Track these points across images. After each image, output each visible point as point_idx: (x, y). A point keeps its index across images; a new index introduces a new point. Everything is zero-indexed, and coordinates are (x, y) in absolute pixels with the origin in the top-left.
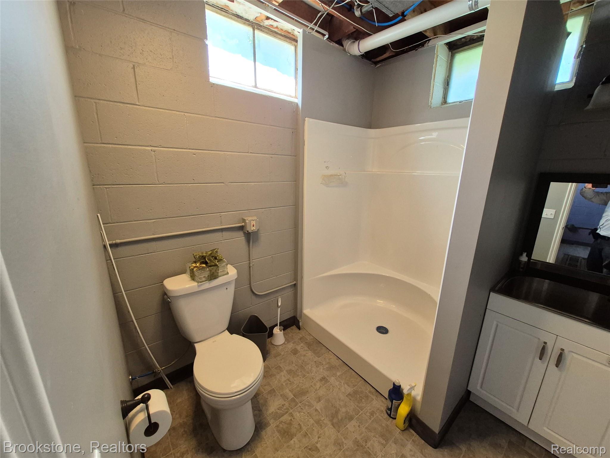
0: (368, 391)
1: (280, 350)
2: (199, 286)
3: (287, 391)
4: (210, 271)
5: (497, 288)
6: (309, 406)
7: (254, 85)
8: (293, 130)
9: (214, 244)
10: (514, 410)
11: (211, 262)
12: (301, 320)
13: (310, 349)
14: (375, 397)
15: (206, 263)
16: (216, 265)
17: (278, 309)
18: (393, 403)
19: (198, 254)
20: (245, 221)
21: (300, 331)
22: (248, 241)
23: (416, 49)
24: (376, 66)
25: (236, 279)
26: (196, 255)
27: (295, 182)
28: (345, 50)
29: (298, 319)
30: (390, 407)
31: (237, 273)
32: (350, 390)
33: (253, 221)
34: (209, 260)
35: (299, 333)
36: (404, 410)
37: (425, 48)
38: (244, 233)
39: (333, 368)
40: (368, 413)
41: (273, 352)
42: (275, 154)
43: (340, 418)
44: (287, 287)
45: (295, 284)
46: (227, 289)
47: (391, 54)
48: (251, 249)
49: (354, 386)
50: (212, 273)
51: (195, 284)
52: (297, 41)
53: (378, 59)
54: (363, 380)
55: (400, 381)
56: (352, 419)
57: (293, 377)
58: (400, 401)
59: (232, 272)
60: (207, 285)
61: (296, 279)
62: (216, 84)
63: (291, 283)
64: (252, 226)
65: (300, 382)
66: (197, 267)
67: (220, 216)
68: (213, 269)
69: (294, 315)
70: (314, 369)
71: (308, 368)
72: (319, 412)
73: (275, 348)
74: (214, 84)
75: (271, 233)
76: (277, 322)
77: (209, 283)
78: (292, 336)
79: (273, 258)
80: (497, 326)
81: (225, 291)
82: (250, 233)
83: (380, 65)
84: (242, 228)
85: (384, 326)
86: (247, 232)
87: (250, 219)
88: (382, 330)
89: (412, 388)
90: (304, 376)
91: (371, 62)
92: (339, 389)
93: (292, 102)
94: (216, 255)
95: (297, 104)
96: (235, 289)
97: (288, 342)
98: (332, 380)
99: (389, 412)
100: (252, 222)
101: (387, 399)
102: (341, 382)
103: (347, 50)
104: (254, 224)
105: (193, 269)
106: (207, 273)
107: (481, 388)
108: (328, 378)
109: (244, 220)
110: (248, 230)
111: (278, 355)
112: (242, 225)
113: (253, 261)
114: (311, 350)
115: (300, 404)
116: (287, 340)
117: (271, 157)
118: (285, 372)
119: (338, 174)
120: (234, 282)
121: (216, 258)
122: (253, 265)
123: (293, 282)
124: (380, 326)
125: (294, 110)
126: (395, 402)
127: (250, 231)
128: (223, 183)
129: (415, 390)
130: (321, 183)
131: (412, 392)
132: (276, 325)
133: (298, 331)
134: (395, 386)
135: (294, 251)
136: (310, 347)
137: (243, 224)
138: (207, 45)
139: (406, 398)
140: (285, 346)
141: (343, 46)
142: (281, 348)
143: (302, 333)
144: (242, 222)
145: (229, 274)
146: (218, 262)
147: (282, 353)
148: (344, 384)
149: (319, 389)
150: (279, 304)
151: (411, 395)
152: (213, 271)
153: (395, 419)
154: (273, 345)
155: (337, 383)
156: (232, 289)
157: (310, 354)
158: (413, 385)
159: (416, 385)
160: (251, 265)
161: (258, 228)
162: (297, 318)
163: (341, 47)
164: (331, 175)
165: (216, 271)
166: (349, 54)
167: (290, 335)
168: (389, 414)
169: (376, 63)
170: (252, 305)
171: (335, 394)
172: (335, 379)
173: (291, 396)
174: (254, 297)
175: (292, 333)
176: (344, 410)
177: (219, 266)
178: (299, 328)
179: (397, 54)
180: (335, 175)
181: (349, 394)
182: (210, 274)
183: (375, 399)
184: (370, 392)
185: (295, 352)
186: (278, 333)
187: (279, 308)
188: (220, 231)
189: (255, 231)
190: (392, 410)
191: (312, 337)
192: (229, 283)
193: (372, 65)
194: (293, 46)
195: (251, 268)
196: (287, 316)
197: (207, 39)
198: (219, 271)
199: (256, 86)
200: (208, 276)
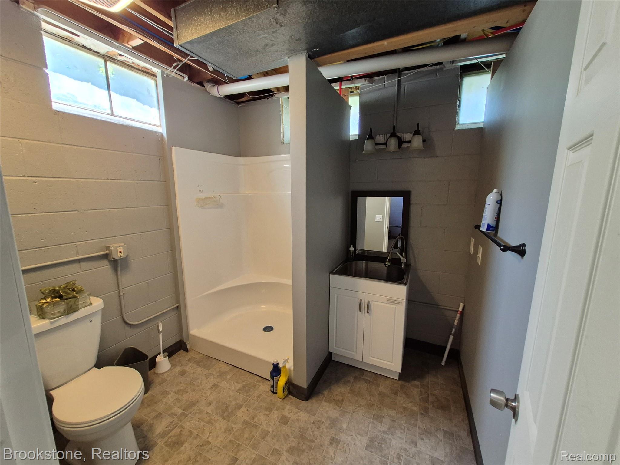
0: (255, 381)
1: (166, 376)
2: (52, 323)
3: (176, 408)
4: (68, 304)
5: (334, 271)
6: (199, 413)
7: (110, 112)
8: (160, 157)
9: (69, 277)
10: (354, 353)
11: (67, 294)
12: (188, 342)
13: (199, 366)
14: (262, 383)
15: (61, 297)
16: (75, 297)
17: (159, 335)
18: (274, 379)
19: (48, 288)
20: (110, 248)
21: (188, 353)
22: (116, 269)
23: (268, 98)
24: (238, 106)
25: (102, 309)
26: (45, 290)
27: (167, 206)
28: (206, 90)
29: (185, 341)
30: (272, 385)
31: (103, 303)
32: (239, 386)
33: (120, 247)
34: (64, 292)
35: (188, 355)
36: (282, 381)
37: (273, 99)
38: (108, 261)
39: (223, 374)
40: (255, 397)
41: (157, 380)
42: (142, 179)
43: (230, 410)
44: (168, 311)
45: (178, 307)
46: (91, 321)
47: (249, 99)
48: (119, 277)
49: (243, 381)
50: (69, 306)
51: (46, 322)
52: (156, 77)
53: (239, 100)
54: (252, 374)
55: (277, 359)
56: (241, 407)
57: (182, 395)
58: (279, 376)
59: (97, 303)
60: (64, 320)
61: (178, 301)
62: (61, 112)
63: (172, 306)
64: (119, 252)
65: (189, 397)
66: (48, 302)
67: (76, 246)
68: (70, 301)
69: (180, 339)
70: (204, 382)
71: (198, 382)
72: (210, 414)
73: (159, 377)
74: (58, 112)
75: (144, 258)
76: (160, 350)
77: (66, 318)
78: (179, 360)
79: (148, 284)
80: (337, 297)
81: (89, 323)
82: (117, 260)
83: (241, 105)
84: (106, 257)
85: (269, 326)
86: (112, 259)
87: (115, 245)
88: (268, 329)
89: (286, 361)
90: (194, 390)
91: (233, 102)
92: (229, 388)
93: (156, 132)
94: (74, 287)
95: (162, 134)
96: (102, 323)
97: (174, 367)
98: (223, 384)
99: (272, 389)
100: (118, 248)
101: (270, 380)
102: (231, 383)
103: (209, 90)
104: (122, 250)
105: (41, 306)
106: (62, 307)
107: (336, 346)
108: (218, 384)
109: (108, 248)
110: (114, 257)
111: (164, 381)
112: (106, 253)
113: (123, 289)
114: (201, 367)
115: (190, 415)
116: (173, 365)
117: (136, 183)
118: (172, 394)
119: (213, 197)
120: (100, 312)
121: (74, 290)
122: (124, 294)
123: (176, 305)
124: (266, 327)
125: (159, 139)
126: (275, 379)
127: (116, 258)
128: (77, 211)
129: (289, 362)
130: (196, 206)
131: (286, 364)
132: (160, 353)
133: (185, 353)
134: (275, 365)
135: (173, 273)
136: (199, 364)
137: (108, 252)
138: (47, 74)
139: (283, 371)
140: (171, 371)
141: (204, 87)
142: (166, 375)
143: (190, 354)
144: (105, 249)
145: (93, 304)
146: (76, 293)
147: (169, 379)
148: (234, 383)
149: (209, 396)
150: (161, 329)
151: (286, 367)
152: (70, 304)
153: (276, 393)
154: (157, 374)
155: (228, 385)
156: (97, 321)
157: (199, 370)
158: (287, 358)
159: (289, 358)
160: (121, 294)
161: (127, 254)
162: (183, 342)
163: (202, 88)
164: (206, 198)
165: (75, 303)
166: (211, 95)
167: (177, 360)
168: (273, 391)
169: (238, 103)
170: (126, 337)
171: (225, 394)
172: (226, 382)
173: (180, 411)
174: (127, 328)
175: (179, 357)
176: (234, 403)
177: (79, 297)
178: (187, 350)
179: (254, 99)
180: (210, 198)
181: (239, 389)
182: (66, 308)
183: (261, 385)
184: (258, 381)
185: (183, 373)
186: (162, 360)
187: (161, 333)
188: (77, 262)
189: (124, 257)
190: (274, 387)
191: (201, 355)
192: (94, 314)
193: (235, 105)
194: (153, 80)
195: (122, 297)
196: (171, 341)
197: (47, 68)
198: (79, 303)
199: (112, 114)
200: (65, 310)
